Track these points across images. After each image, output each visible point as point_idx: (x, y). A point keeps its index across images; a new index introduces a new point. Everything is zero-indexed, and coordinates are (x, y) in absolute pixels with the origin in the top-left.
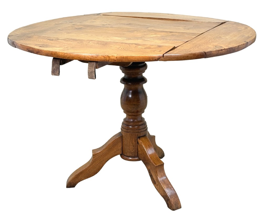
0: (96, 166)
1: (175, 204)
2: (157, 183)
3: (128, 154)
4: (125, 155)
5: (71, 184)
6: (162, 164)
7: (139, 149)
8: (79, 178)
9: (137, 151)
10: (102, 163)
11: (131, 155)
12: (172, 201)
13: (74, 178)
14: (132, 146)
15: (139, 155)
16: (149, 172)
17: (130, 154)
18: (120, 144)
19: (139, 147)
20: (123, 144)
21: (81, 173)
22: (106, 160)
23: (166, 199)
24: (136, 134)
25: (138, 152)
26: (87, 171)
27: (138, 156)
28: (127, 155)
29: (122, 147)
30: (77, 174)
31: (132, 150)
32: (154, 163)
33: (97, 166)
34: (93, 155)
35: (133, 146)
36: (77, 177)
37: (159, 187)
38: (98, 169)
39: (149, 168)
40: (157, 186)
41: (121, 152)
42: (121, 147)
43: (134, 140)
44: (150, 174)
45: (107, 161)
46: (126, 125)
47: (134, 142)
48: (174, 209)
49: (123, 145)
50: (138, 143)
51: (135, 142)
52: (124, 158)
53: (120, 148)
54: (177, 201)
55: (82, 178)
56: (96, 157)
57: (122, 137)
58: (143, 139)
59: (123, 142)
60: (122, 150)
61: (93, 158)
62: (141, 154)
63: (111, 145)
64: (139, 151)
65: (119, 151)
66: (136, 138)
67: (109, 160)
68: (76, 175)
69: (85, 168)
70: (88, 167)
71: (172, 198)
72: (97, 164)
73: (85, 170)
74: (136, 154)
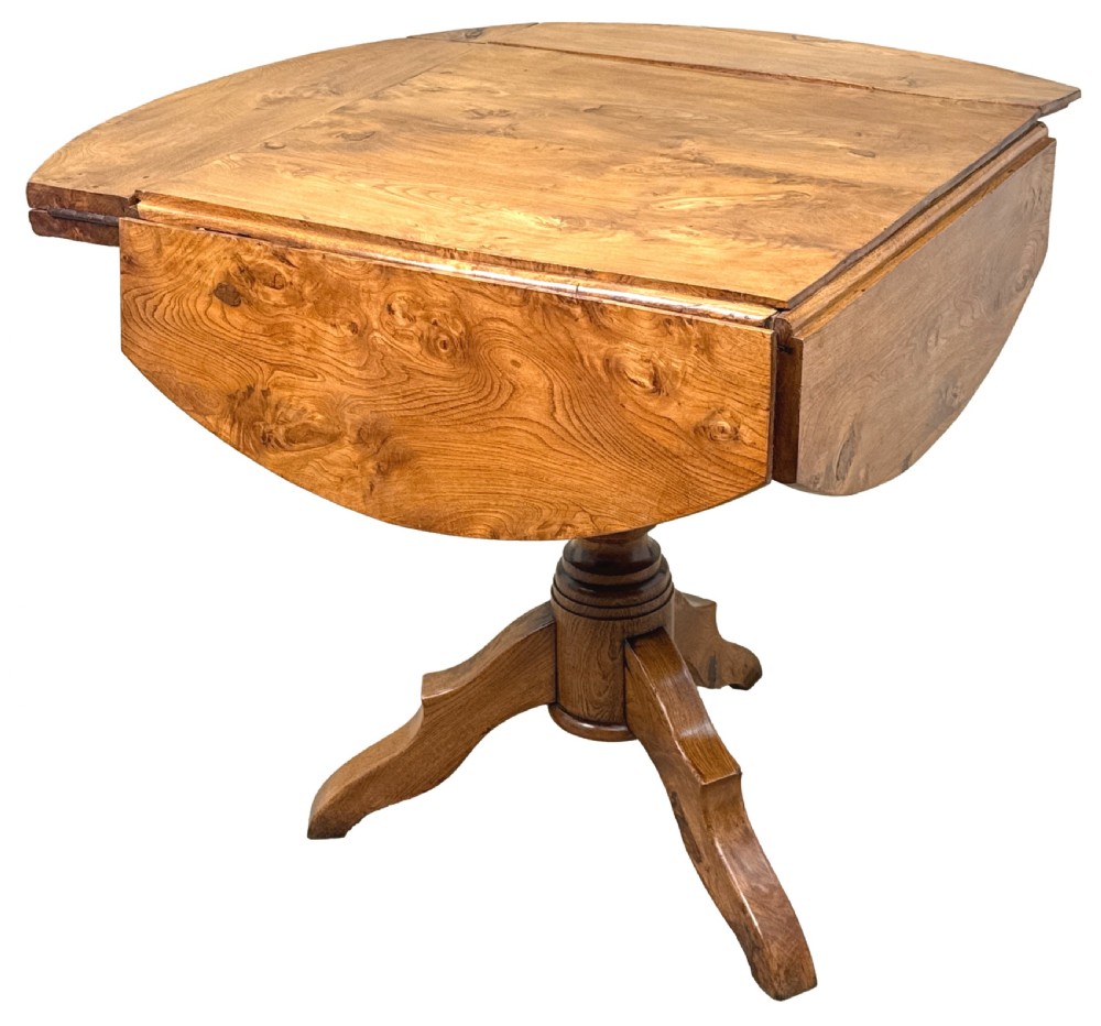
0: (438, 750)
1: (787, 972)
2: (707, 861)
3: (581, 710)
4: (569, 708)
5: (330, 822)
6: (734, 776)
7: (630, 693)
8: (364, 797)
9: (621, 699)
10: (463, 739)
11: (593, 713)
12: (775, 954)
13: (338, 798)
14: (600, 678)
15: (629, 716)
16: (674, 805)
17: (591, 708)
18: (546, 661)
19: (629, 685)
20: (559, 659)
21: (371, 778)
22: (485, 728)
23: (747, 942)
24: (618, 623)
25: (625, 703)
26: (399, 770)
27: (624, 720)
28: (574, 710)
29: (556, 673)
30: (351, 781)
31: (600, 694)
32: (693, 770)
33: (444, 751)
34: (426, 704)
35: (604, 677)
36: (352, 796)
37: (716, 881)
38: (449, 765)
39: (672, 783)
40: (708, 871)
41: (553, 693)
42: (552, 673)
43: (606, 648)
44: (678, 813)
45: (489, 730)
46: (572, 578)
47: (608, 660)
48: (780, 992)
49: (559, 667)
50: (625, 663)
51: (613, 659)
52: (562, 723)
53: (546, 675)
54: (798, 953)
55: (375, 800)
56: (438, 713)
57: (556, 631)
58: (650, 647)
59: (559, 653)
60: (557, 688)
61: (425, 716)
62: (640, 717)
63: (507, 663)
64: (631, 700)
65: (541, 688)
66: (618, 644)
67: (494, 726)
68: (349, 786)
69: (387, 759)
70: (402, 755)
71: (774, 938)
72: (443, 740)
73: (388, 766)
74: (618, 712)
